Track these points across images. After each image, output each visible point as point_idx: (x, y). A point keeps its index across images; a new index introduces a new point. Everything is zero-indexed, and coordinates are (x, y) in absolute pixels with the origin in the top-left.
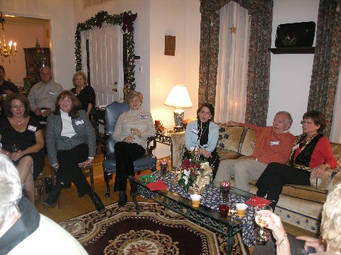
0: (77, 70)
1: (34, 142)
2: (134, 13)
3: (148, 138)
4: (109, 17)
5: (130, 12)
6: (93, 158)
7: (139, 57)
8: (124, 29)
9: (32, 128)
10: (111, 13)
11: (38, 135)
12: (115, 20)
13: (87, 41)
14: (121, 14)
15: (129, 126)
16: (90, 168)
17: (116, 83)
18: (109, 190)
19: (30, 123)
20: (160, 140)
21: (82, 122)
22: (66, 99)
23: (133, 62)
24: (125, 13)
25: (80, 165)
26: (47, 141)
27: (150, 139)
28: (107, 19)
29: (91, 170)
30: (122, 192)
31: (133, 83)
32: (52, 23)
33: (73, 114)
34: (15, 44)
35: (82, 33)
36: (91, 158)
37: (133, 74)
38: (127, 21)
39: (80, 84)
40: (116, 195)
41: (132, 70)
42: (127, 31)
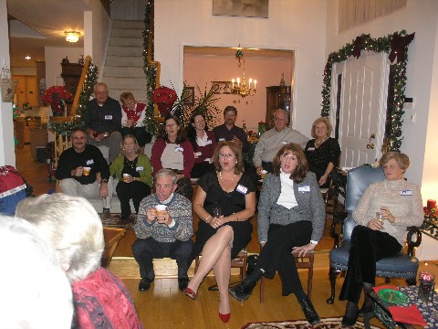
0: (323, 115)
1: (242, 207)
2: (409, 33)
3: (408, 228)
4: (371, 41)
5: (404, 32)
6: (316, 243)
7: (410, 100)
8: (391, 58)
9: (242, 189)
10: (375, 36)
11: (249, 199)
12: (380, 45)
13: (340, 77)
14: (390, 36)
15: (380, 203)
16: (311, 257)
17: (373, 137)
18: (333, 294)
19: (240, 183)
20: (432, 232)
21: (308, 189)
22: (290, 155)
23: (401, 106)
24: (396, 34)
25: (296, 249)
26: (259, 208)
27: (412, 230)
28: (369, 44)
29: (312, 260)
30: (352, 304)
31: (398, 138)
32: (297, 55)
33: (298, 177)
34: (255, 82)
35: (335, 66)
36: (314, 243)
37: (400, 124)
38: (398, 45)
39: (320, 135)
40: (342, 306)
41: (398, 119)
42: (395, 61)
